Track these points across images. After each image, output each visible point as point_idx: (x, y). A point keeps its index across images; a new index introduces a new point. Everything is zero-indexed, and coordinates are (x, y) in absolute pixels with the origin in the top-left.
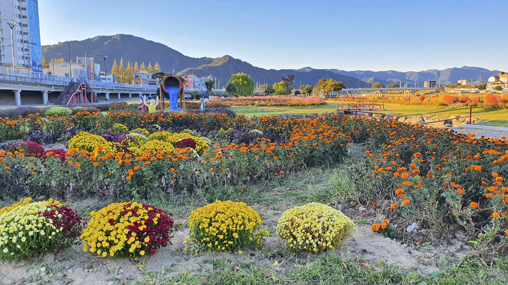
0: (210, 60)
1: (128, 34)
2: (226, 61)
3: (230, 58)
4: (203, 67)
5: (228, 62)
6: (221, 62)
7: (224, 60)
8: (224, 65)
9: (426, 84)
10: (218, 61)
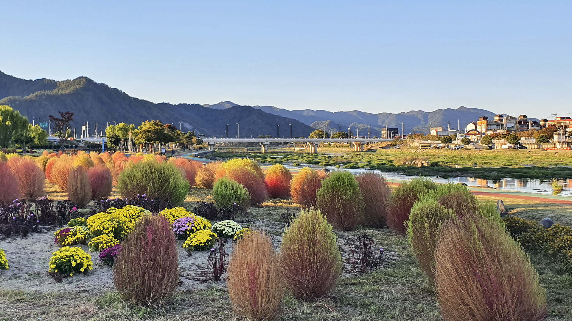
0: (52, 84)
2: (81, 85)
3: (89, 81)
4: (36, 96)
5: (84, 89)
6: (72, 88)
7: (76, 83)
8: (76, 93)
9: (384, 133)
10: (66, 86)
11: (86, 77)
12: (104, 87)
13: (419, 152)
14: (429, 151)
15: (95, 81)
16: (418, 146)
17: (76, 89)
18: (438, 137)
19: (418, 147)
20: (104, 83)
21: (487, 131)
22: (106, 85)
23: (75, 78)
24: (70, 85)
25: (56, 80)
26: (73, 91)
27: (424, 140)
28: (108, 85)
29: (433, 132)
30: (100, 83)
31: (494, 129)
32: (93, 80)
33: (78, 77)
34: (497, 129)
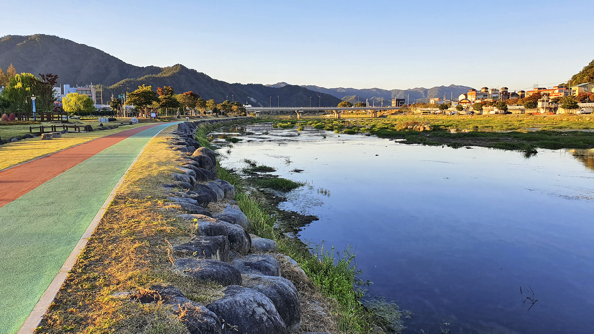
0: (158, 70)
1: (51, 35)
2: (178, 71)
3: (182, 67)
4: (146, 78)
5: (180, 73)
6: (171, 73)
7: (174, 69)
8: (173, 77)
9: (394, 103)
10: (167, 71)
11: (181, 65)
12: (193, 72)
13: (420, 117)
14: (428, 116)
15: (187, 67)
16: (420, 112)
17: (174, 73)
18: (436, 105)
19: (420, 114)
20: (193, 69)
21: (476, 100)
22: (195, 70)
23: (173, 66)
24: (170, 71)
25: (161, 67)
26: (172, 75)
27: (425, 107)
28: (196, 71)
29: (432, 101)
30: (191, 69)
31: (482, 98)
32: (185, 66)
33: (175, 65)
34: (484, 98)
